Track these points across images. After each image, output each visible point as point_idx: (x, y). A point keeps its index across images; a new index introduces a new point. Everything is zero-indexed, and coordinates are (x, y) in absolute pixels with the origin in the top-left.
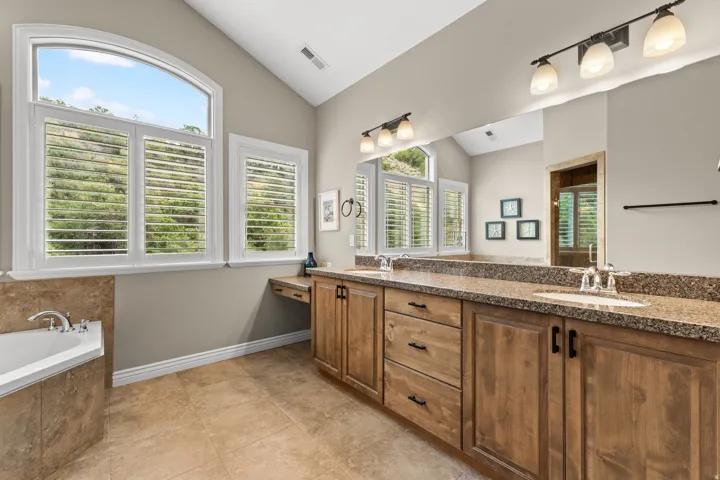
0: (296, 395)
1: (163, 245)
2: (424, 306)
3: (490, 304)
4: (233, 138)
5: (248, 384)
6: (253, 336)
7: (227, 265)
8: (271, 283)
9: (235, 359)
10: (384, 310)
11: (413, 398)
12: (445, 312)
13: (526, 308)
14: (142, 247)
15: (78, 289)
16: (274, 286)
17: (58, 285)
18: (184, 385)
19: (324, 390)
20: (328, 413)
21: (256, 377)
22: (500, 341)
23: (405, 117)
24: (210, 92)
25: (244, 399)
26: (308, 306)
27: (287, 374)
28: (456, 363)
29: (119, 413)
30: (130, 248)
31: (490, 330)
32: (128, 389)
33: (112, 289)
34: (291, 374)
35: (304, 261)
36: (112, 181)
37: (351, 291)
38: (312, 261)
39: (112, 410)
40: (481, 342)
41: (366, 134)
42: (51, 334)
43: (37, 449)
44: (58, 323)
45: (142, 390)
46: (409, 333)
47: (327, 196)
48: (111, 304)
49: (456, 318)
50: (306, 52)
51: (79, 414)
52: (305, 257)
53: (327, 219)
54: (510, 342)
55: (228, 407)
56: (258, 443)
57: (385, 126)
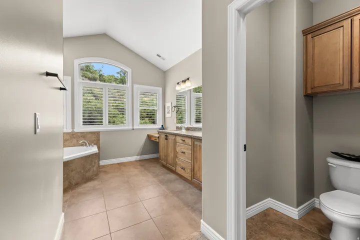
1: (114, 122)
2: (184, 140)
4: (135, 86)
5: (139, 167)
6: (142, 154)
7: (133, 129)
8: (148, 136)
9: (136, 161)
10: (176, 142)
11: (182, 168)
12: (188, 142)
14: (107, 122)
15: (90, 135)
16: (149, 137)
17: (85, 133)
18: (120, 166)
20: (160, 174)
22: (198, 148)
23: (188, 79)
26: (158, 142)
28: (190, 156)
29: (102, 171)
30: (104, 123)
31: (197, 145)
32: (104, 166)
33: (99, 135)
36: (95, 96)
37: (169, 137)
38: (163, 128)
39: (100, 170)
41: (178, 84)
42: (84, 147)
44: (86, 145)
46: (181, 149)
47: (168, 105)
48: (99, 140)
49: (190, 143)
50: (158, 55)
52: (161, 127)
53: (168, 113)
54: (200, 149)
57: (183, 82)
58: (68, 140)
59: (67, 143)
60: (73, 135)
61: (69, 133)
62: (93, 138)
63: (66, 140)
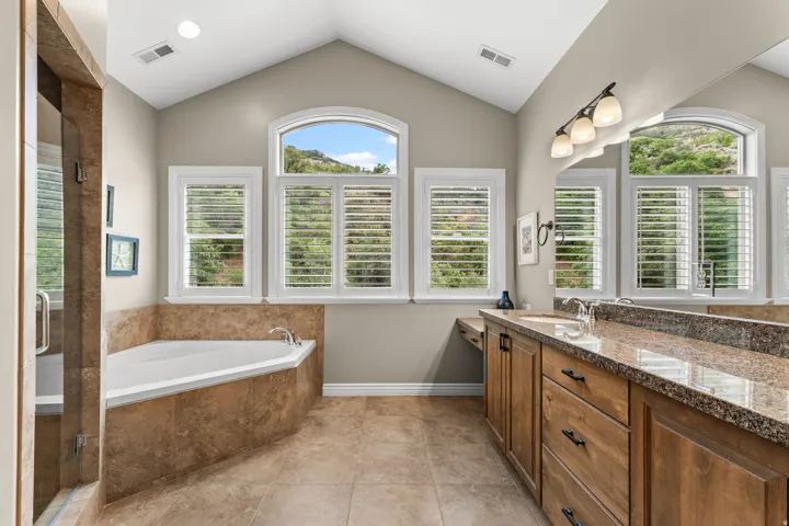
0: (453, 453)
2: (583, 379)
3: (666, 396)
4: (419, 172)
5: (416, 426)
6: (439, 377)
7: (412, 301)
8: (458, 324)
9: (419, 398)
10: (542, 375)
11: (569, 514)
12: (606, 395)
13: (729, 419)
14: (344, 280)
15: (303, 313)
16: (460, 329)
17: (291, 308)
18: (368, 408)
19: (488, 460)
20: (475, 487)
21: (426, 421)
22: (689, 472)
23: (607, 91)
24: (397, 132)
25: (403, 438)
26: (482, 353)
27: (459, 427)
28: (623, 485)
29: (314, 417)
30: (333, 282)
31: (673, 445)
33: (323, 315)
34: (464, 429)
35: (499, 301)
38: (507, 303)
39: (312, 413)
40: (657, 463)
41: (561, 132)
43: (251, 424)
45: (338, 404)
46: (567, 414)
47: (526, 221)
48: (322, 328)
49: (621, 407)
50: (486, 54)
51: (279, 408)
52: (499, 296)
53: (526, 250)
54: (706, 480)
55: (386, 441)
56: (387, 487)
57: (581, 114)
58: (255, 322)
59: (252, 330)
60: (265, 311)
61: (255, 306)
62: (309, 322)
63: (251, 323)
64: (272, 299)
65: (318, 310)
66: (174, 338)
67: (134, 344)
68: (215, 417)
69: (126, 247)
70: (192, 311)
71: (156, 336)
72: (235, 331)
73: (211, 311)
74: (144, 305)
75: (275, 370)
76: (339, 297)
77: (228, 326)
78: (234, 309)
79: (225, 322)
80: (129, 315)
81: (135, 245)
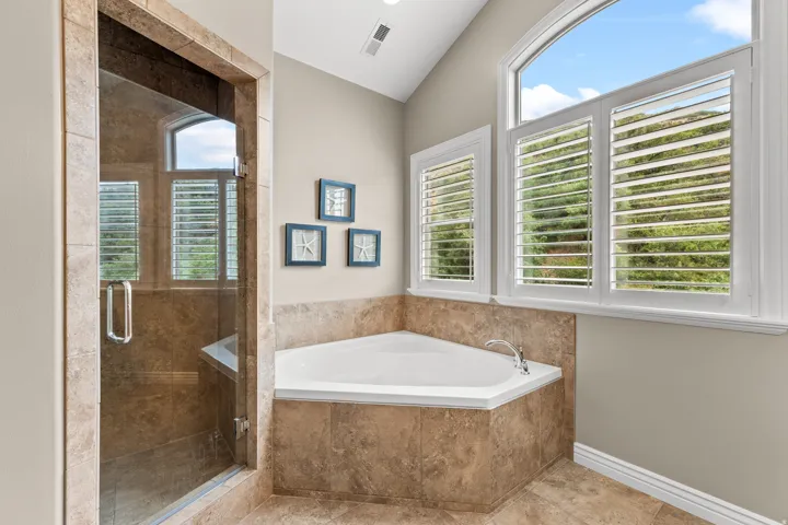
15: (541, 323)
30: (594, 279)
43: (418, 472)
58: (483, 326)
59: (480, 336)
60: (494, 313)
61: (483, 306)
62: (553, 336)
63: (478, 327)
64: (502, 299)
65: (568, 321)
66: (414, 331)
67: (378, 332)
68: (372, 445)
69: (371, 239)
70: (428, 303)
71: (401, 326)
72: (463, 333)
73: (442, 307)
74: (389, 295)
75: (457, 405)
76: (603, 305)
77: (457, 327)
78: (462, 306)
79: (454, 322)
80: (373, 304)
81: (378, 236)
